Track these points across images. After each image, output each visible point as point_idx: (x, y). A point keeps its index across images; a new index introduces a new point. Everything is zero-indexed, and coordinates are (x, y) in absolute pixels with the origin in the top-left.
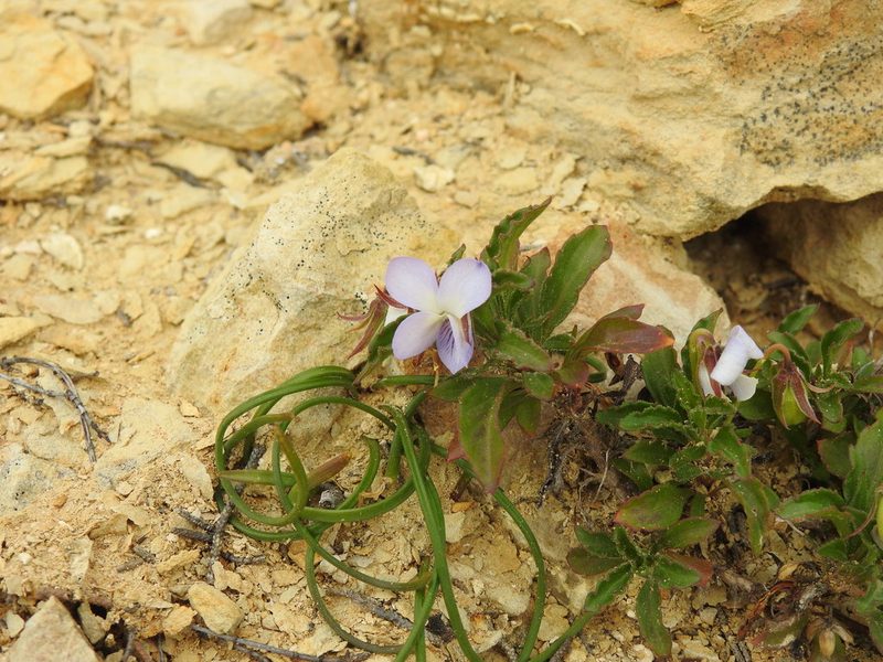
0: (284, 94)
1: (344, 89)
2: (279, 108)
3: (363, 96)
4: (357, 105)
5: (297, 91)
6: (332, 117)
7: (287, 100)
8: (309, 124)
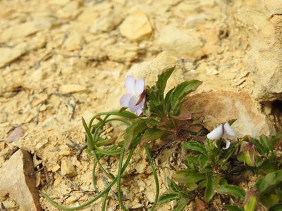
0: (197, 44)
1: (217, 46)
2: (195, 48)
3: (222, 49)
4: (220, 52)
5: (201, 44)
6: (211, 54)
7: (197, 46)
8: (203, 55)
